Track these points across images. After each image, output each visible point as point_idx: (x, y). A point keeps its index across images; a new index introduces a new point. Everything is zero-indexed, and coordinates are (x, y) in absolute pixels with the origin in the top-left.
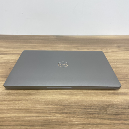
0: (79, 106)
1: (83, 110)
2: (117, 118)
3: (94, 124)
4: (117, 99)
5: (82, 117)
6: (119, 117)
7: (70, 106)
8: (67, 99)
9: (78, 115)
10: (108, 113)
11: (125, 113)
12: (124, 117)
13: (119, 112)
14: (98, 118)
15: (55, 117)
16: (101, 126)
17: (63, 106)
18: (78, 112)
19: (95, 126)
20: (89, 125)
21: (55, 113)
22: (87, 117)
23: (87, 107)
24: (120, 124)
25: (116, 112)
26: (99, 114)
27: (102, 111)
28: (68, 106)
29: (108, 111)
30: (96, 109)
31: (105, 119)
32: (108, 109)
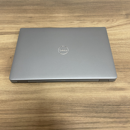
0: (80, 104)
1: (83, 109)
2: (111, 116)
3: (92, 123)
4: (114, 95)
5: (82, 116)
6: (112, 115)
7: (72, 105)
8: (69, 97)
9: (79, 115)
10: (104, 111)
11: (119, 111)
12: (117, 115)
13: (113, 110)
14: (95, 117)
15: (60, 116)
16: (97, 124)
17: (66, 105)
18: (79, 111)
19: (92, 124)
20: (87, 124)
21: (59, 112)
22: (86, 115)
23: (87, 106)
24: (112, 122)
25: (111, 110)
26: (96, 112)
27: (100, 109)
28: (70, 105)
29: (104, 109)
30: (94, 107)
31: (100, 117)
32: (104, 107)
